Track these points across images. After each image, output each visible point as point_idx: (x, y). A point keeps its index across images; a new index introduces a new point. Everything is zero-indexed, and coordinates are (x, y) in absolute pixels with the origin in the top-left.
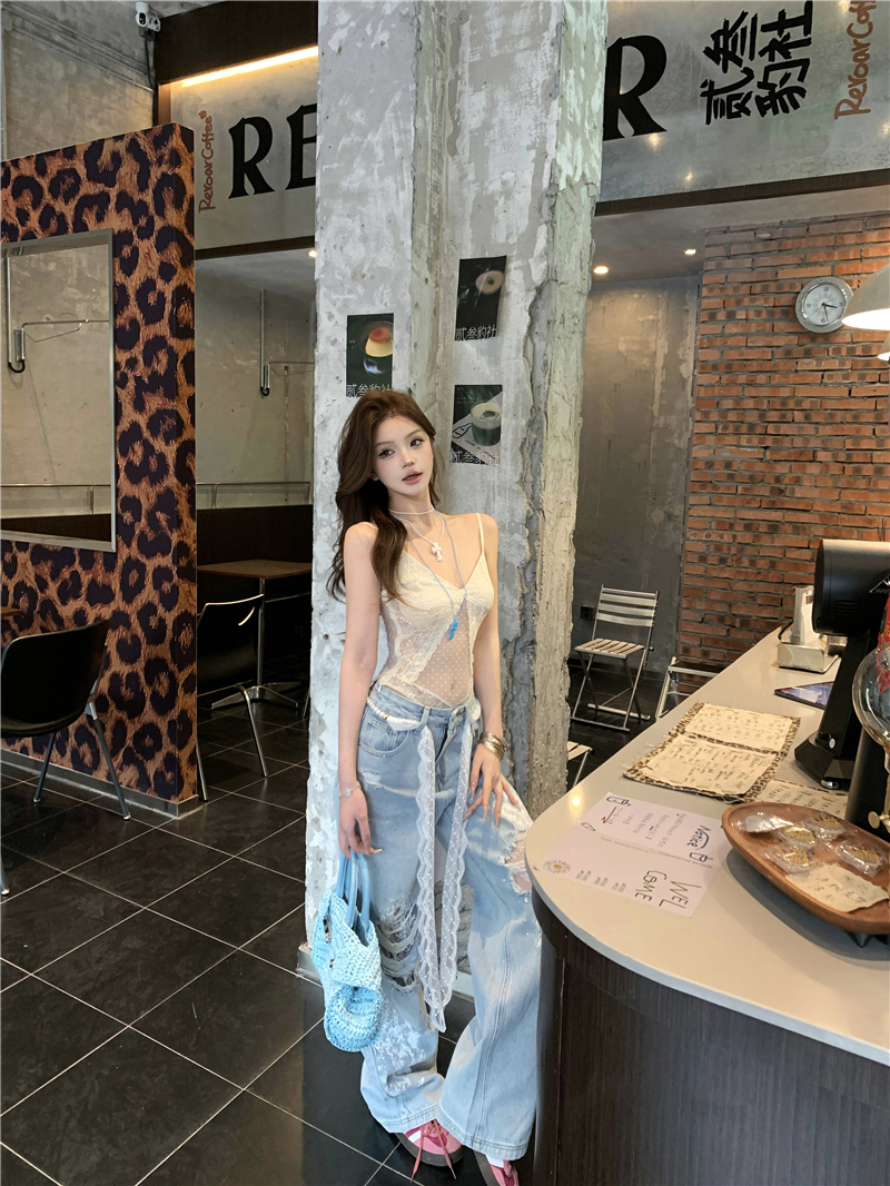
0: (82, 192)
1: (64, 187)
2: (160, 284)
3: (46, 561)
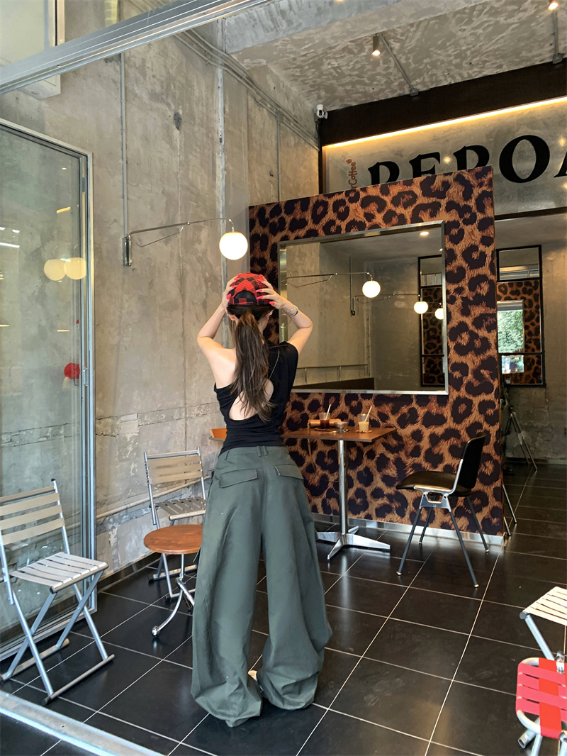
0: (418, 202)
1: (403, 201)
2: (481, 248)
3: (387, 404)
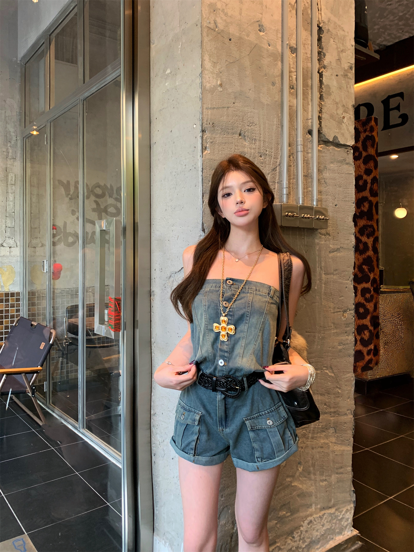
2: (365, 177)
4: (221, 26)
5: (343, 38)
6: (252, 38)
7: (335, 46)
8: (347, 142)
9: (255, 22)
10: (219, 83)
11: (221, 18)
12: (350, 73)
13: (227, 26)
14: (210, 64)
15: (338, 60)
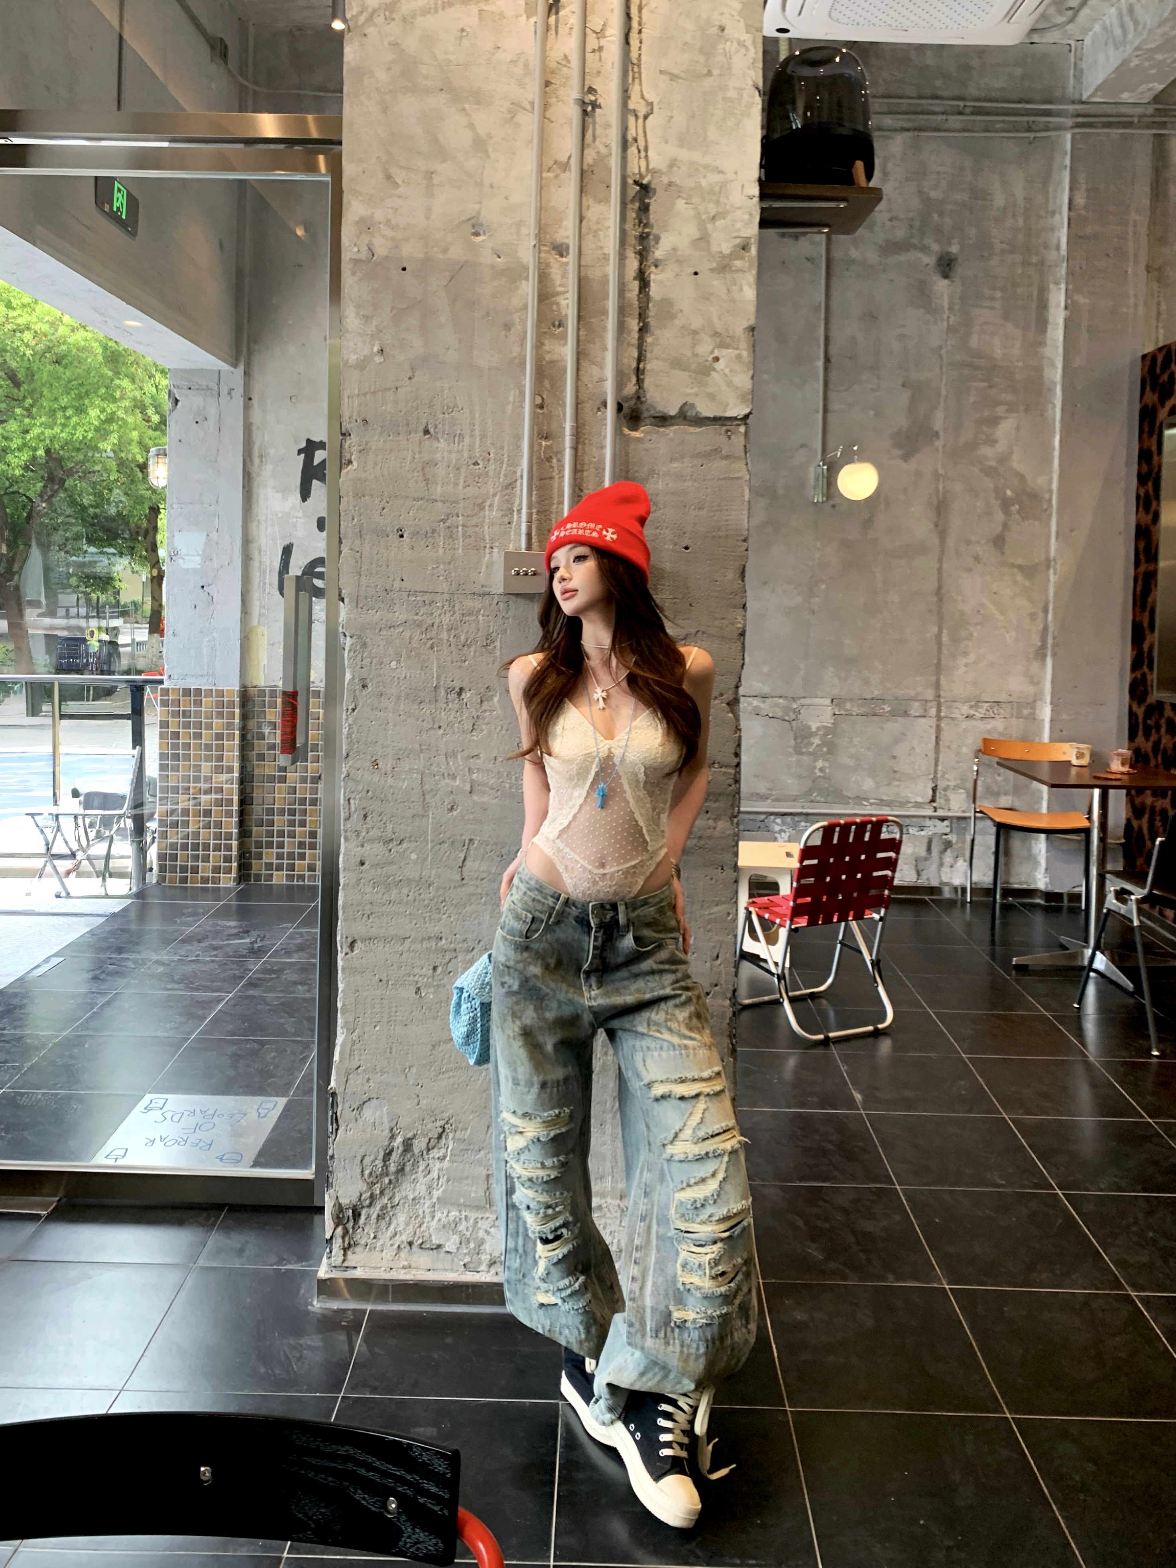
4: (381, 250)
5: (717, 189)
6: (456, 252)
7: (691, 213)
8: (725, 411)
9: (464, 222)
10: (375, 349)
11: (384, 237)
12: (743, 258)
13: (396, 247)
14: (357, 322)
15: (701, 239)
